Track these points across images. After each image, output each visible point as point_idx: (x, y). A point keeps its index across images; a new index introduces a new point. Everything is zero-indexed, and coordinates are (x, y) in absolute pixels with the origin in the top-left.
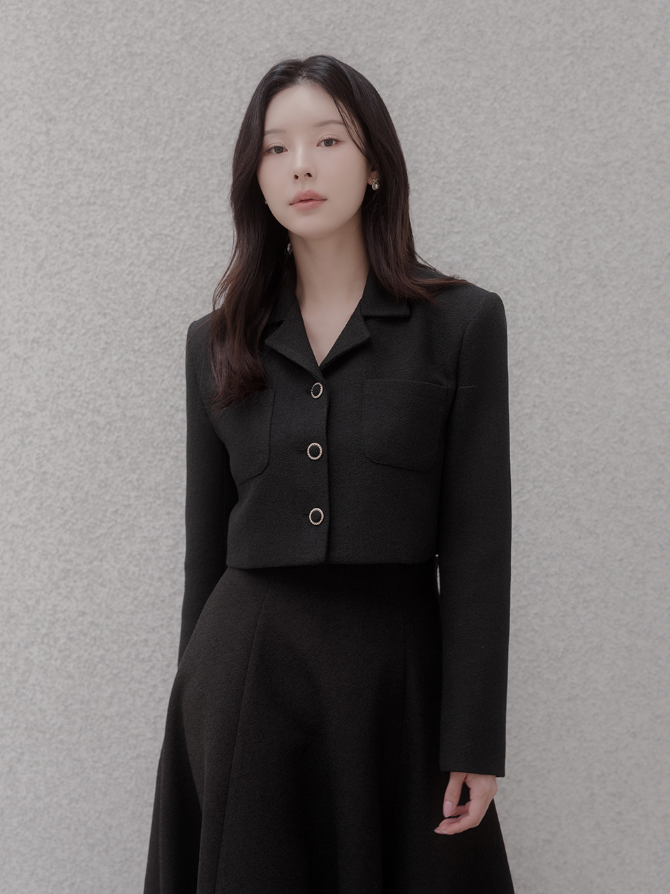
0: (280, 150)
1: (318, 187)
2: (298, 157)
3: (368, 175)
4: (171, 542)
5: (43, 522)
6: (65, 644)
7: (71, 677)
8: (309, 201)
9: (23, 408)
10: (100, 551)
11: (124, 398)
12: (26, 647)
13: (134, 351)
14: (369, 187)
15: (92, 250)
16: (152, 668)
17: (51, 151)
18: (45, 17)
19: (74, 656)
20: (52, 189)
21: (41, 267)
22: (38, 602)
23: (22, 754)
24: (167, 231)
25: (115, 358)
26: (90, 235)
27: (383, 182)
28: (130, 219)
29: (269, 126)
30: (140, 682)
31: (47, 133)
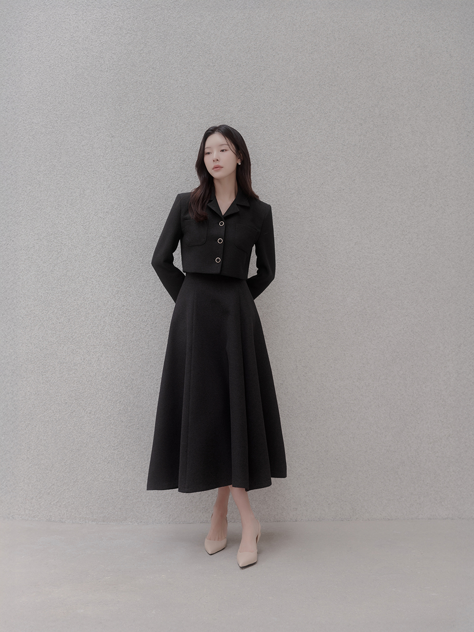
0: (209, 153)
1: (220, 164)
2: (215, 154)
3: (237, 160)
4: (154, 281)
5: (110, 274)
6: (117, 316)
7: (119, 327)
8: (217, 168)
9: (103, 235)
10: (130, 284)
11: (138, 232)
12: (104, 317)
13: (141, 216)
14: (238, 164)
15: (126, 181)
16: (147, 324)
17: (113, 147)
18: (111, 102)
19: (120, 320)
20: (113, 160)
21: (109, 187)
22: (108, 302)
23: (103, 354)
24: (152, 175)
25: (134, 218)
26: (126, 176)
27: (242, 162)
28: (140, 171)
29: (206, 147)
30: (143, 329)
31: (111, 141)
